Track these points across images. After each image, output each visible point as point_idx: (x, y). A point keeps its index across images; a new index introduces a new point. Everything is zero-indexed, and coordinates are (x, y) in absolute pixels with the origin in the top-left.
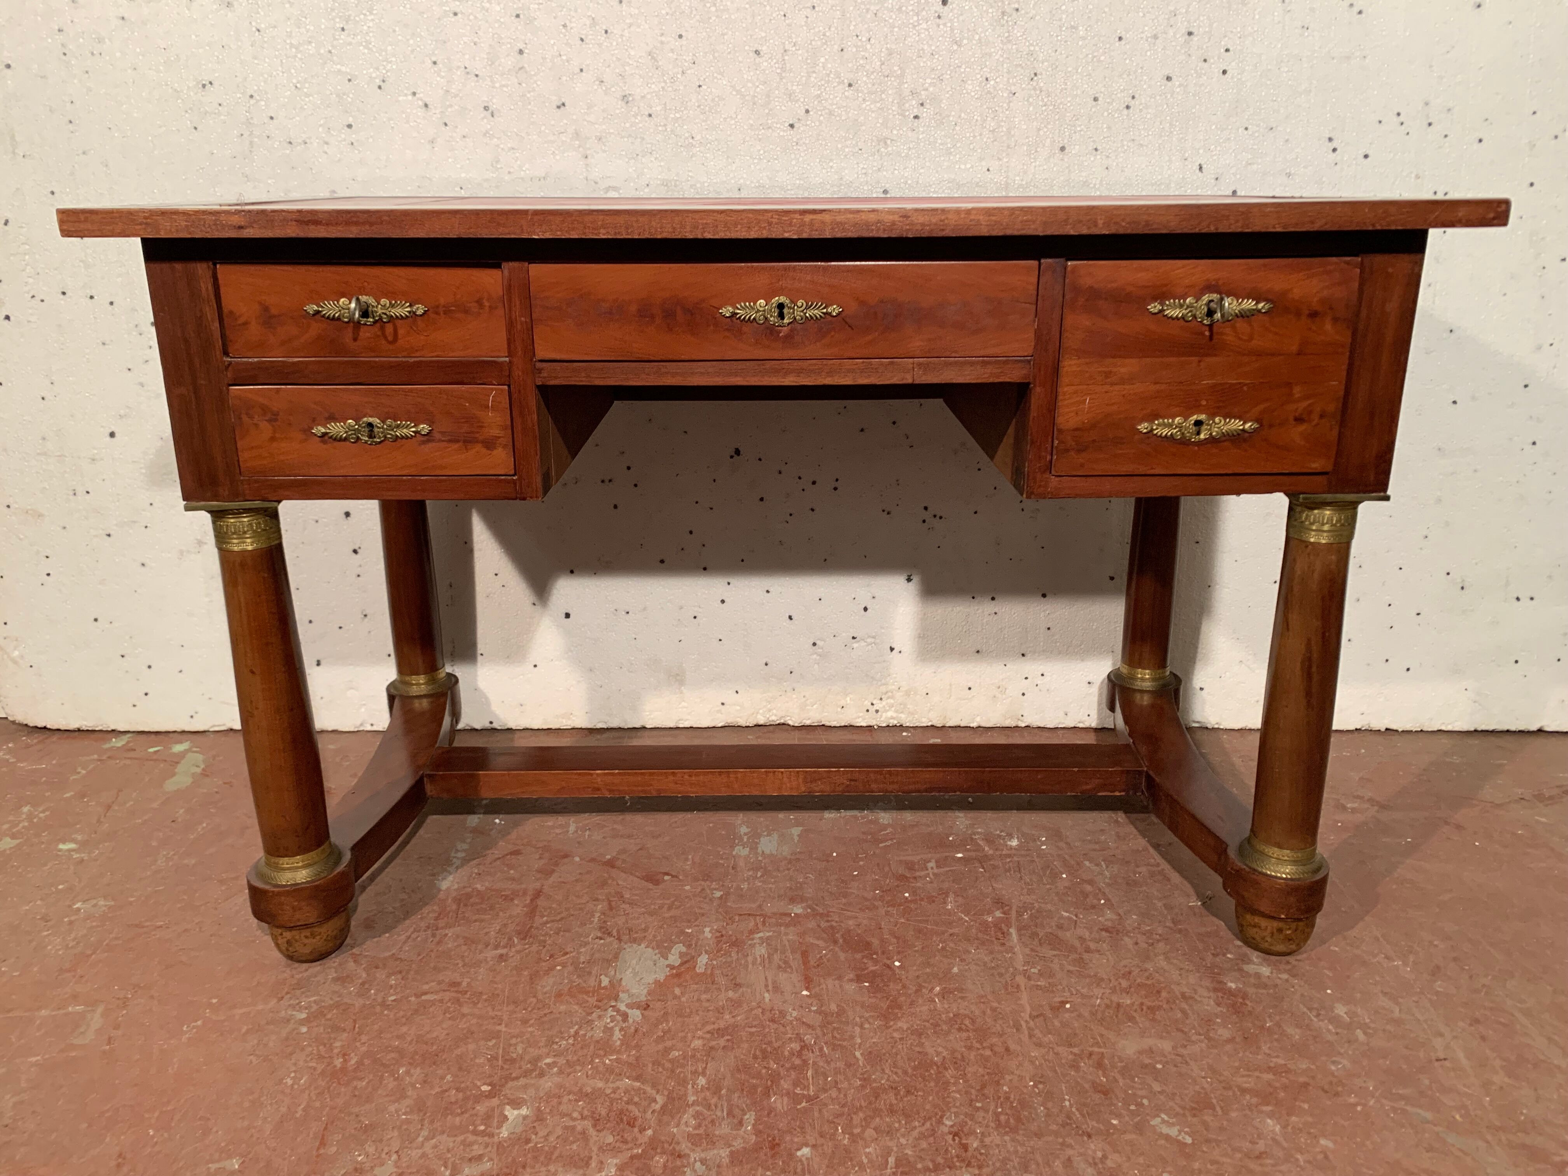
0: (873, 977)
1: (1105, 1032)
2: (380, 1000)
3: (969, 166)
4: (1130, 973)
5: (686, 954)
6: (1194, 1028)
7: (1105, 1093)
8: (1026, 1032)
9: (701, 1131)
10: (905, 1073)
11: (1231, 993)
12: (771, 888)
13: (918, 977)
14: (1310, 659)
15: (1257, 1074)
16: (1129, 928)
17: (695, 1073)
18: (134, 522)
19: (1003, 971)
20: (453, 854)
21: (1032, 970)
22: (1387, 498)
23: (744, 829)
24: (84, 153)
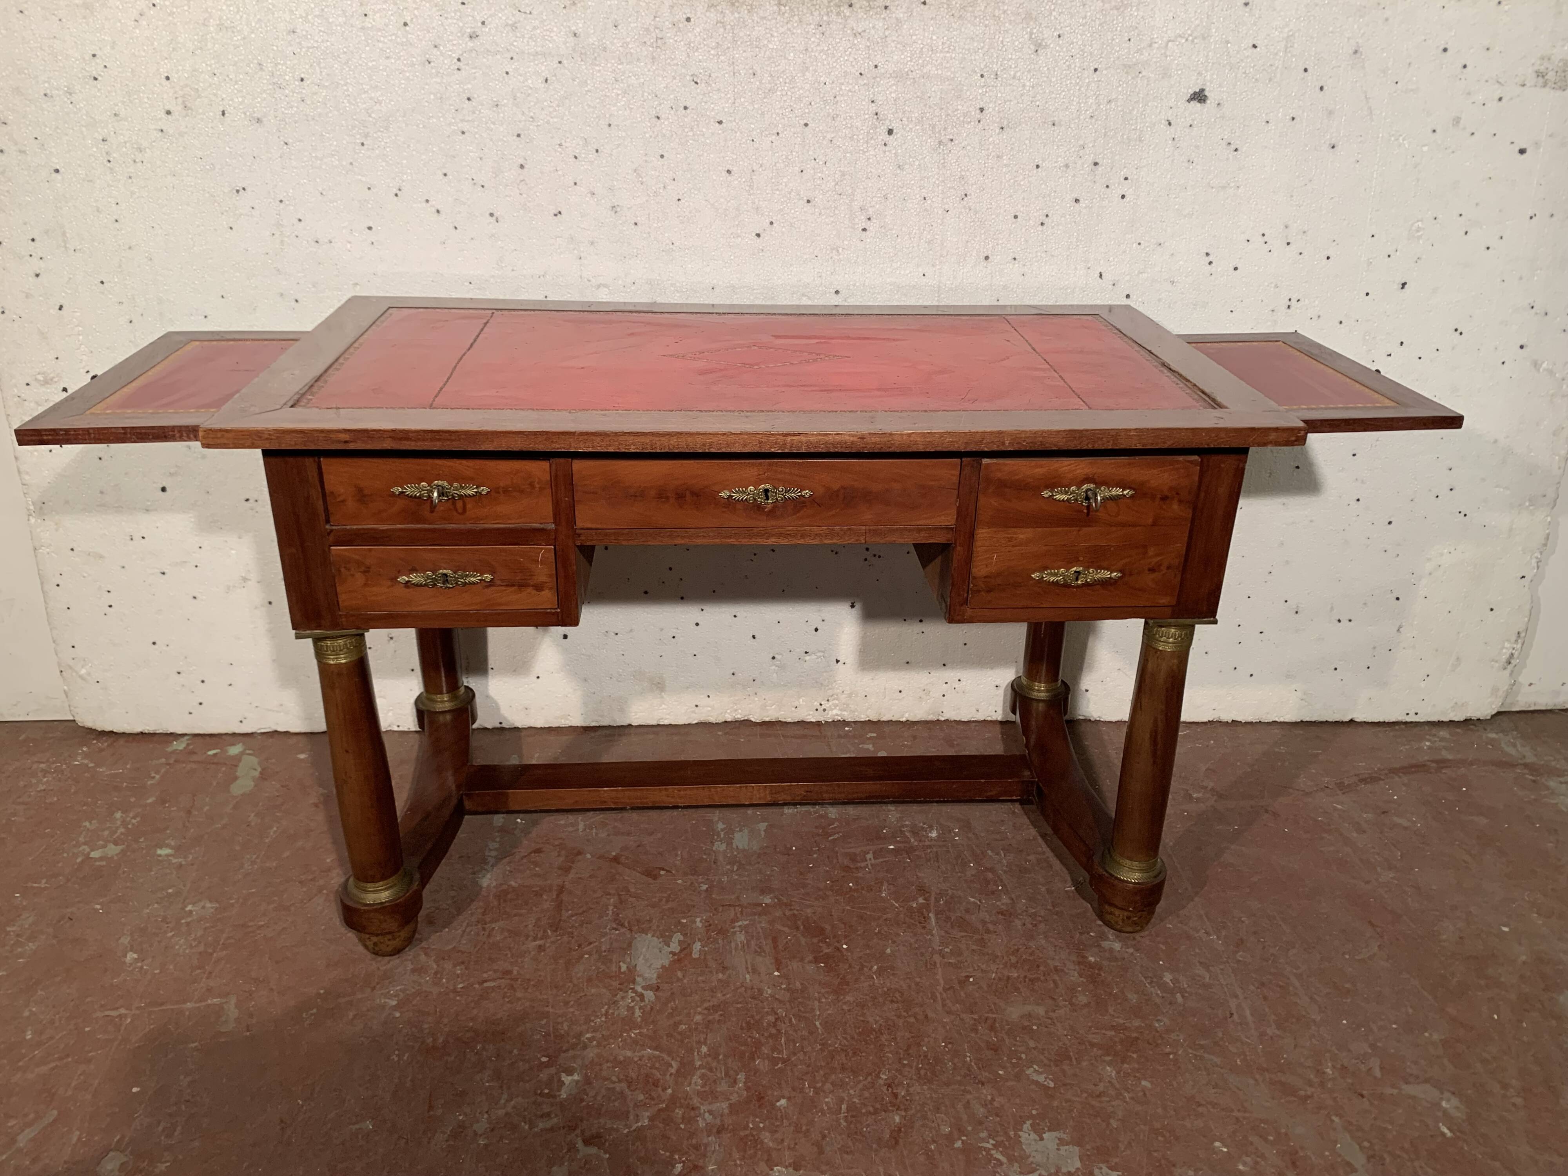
0: (827, 958)
1: (997, 1001)
2: (452, 988)
3: (908, 272)
4: (1018, 950)
5: (684, 942)
6: (1062, 996)
7: (996, 1051)
8: (940, 1002)
9: (707, 1088)
10: (853, 1038)
11: (1091, 966)
12: (745, 881)
13: (861, 958)
14: (1156, 732)
15: (1103, 1031)
16: (1019, 912)
17: (699, 1042)
18: (185, 562)
19: (923, 951)
20: (487, 853)
21: (946, 950)
22: (1215, 622)
23: (721, 826)
24: (130, 248)
